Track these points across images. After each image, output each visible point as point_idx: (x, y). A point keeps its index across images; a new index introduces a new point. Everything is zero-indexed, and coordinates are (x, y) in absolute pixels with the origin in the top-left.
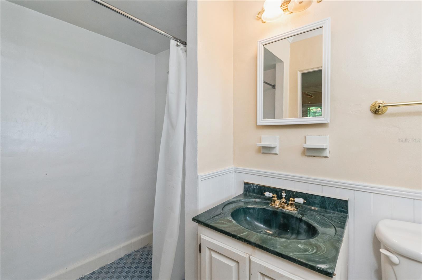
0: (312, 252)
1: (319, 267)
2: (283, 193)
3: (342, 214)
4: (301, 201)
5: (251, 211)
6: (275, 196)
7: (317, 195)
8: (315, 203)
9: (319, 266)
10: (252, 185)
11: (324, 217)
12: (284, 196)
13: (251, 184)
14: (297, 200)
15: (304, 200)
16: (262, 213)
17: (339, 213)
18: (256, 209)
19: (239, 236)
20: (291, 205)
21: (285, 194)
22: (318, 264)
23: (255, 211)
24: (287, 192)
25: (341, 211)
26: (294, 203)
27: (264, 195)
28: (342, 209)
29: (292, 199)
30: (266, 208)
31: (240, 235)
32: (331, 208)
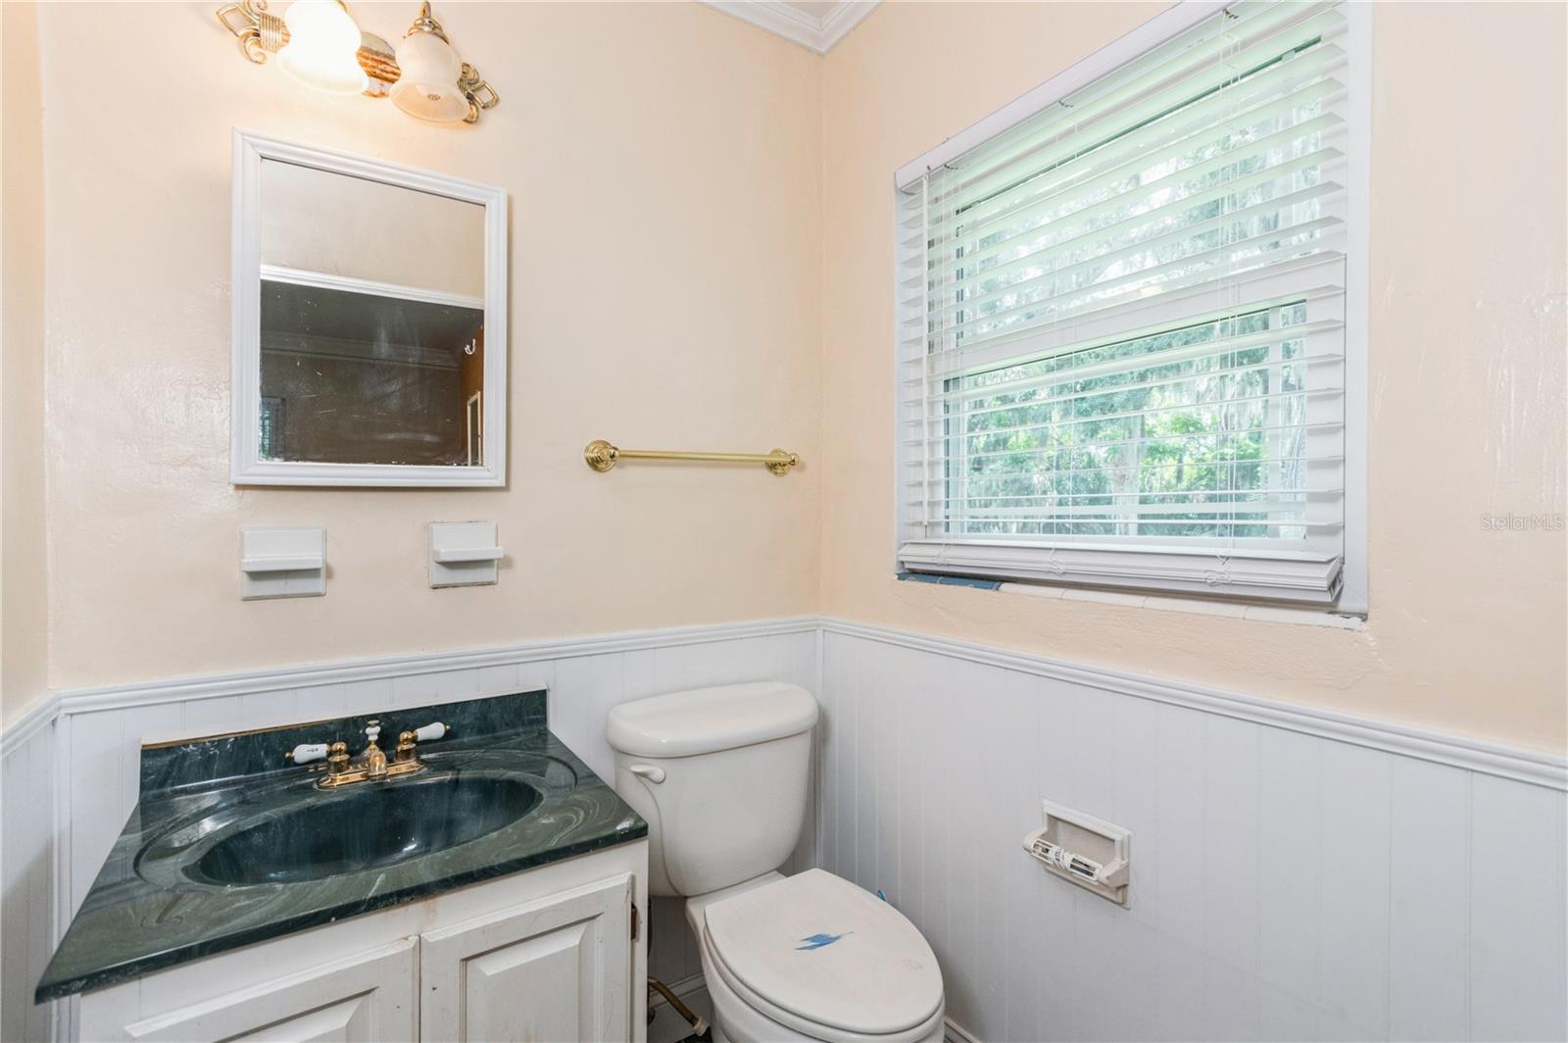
0: (581, 818)
1: (621, 830)
2: (369, 725)
3: (535, 727)
4: (436, 730)
5: (257, 839)
6: (343, 747)
7: (469, 702)
8: (463, 726)
9: (619, 828)
10: (195, 745)
11: (508, 751)
12: (373, 738)
13: (186, 744)
14: (423, 733)
15: (445, 725)
16: (303, 829)
17: (529, 729)
18: (276, 825)
19: (370, 895)
20: (407, 754)
21: (378, 729)
22: (617, 825)
23: (271, 834)
24: (385, 718)
25: (531, 722)
26: (414, 745)
27: (290, 762)
28: (534, 717)
29: (405, 735)
30: (320, 803)
31: (372, 891)
32: (507, 724)
